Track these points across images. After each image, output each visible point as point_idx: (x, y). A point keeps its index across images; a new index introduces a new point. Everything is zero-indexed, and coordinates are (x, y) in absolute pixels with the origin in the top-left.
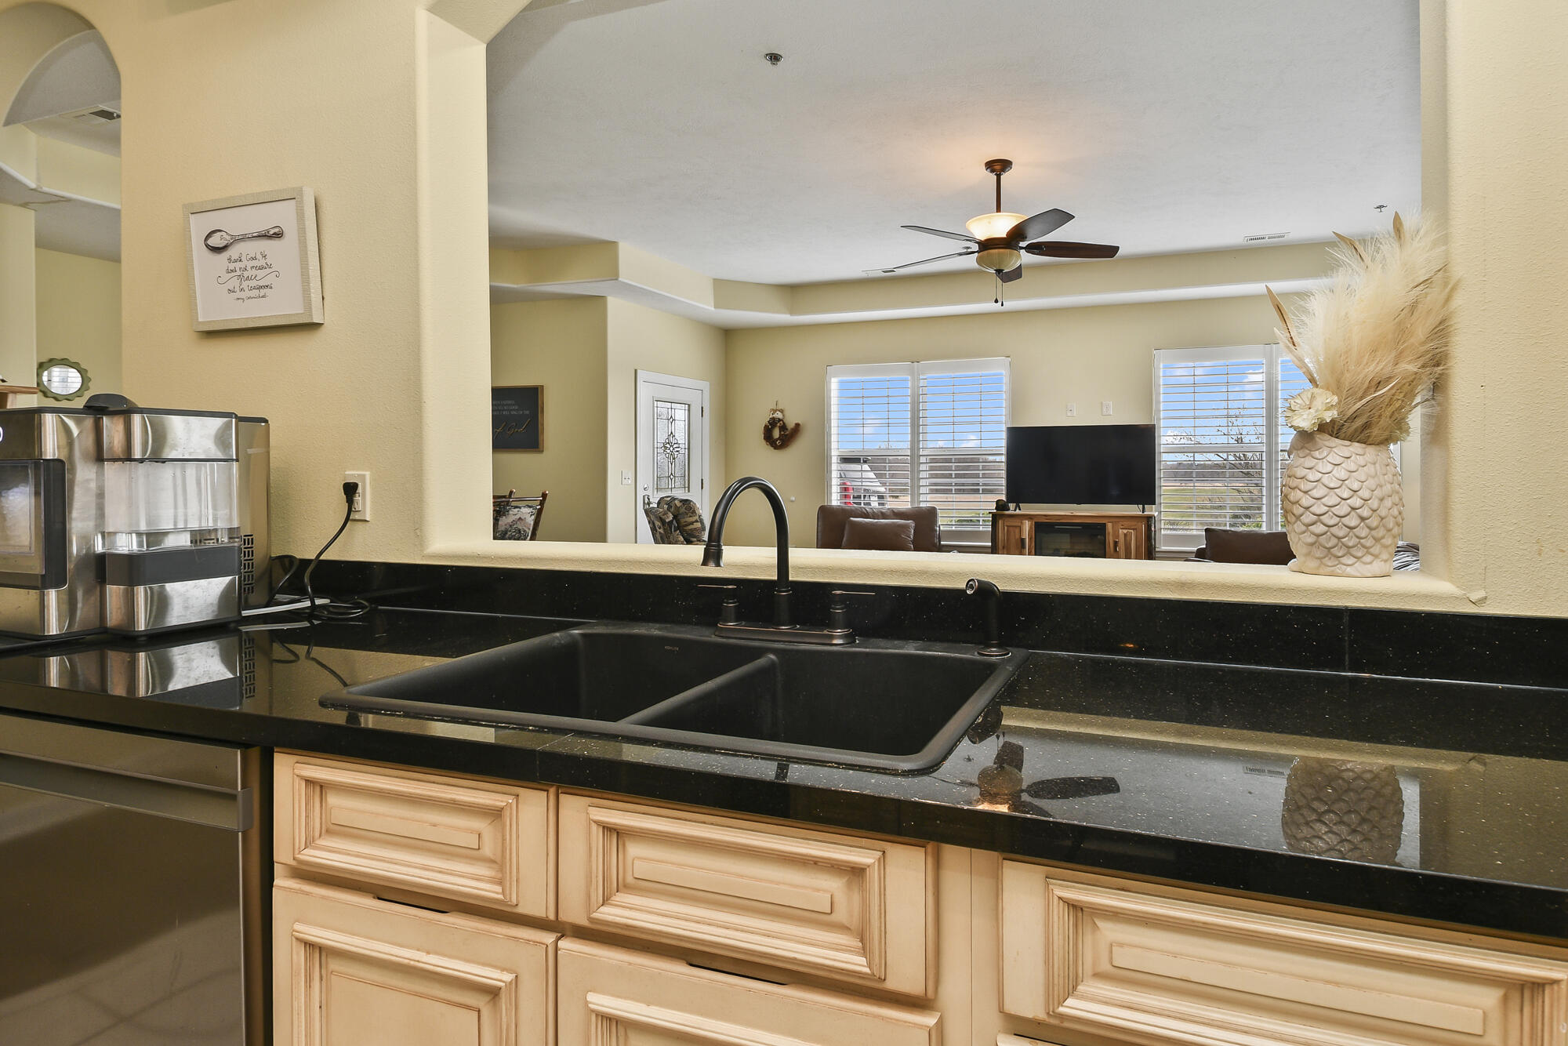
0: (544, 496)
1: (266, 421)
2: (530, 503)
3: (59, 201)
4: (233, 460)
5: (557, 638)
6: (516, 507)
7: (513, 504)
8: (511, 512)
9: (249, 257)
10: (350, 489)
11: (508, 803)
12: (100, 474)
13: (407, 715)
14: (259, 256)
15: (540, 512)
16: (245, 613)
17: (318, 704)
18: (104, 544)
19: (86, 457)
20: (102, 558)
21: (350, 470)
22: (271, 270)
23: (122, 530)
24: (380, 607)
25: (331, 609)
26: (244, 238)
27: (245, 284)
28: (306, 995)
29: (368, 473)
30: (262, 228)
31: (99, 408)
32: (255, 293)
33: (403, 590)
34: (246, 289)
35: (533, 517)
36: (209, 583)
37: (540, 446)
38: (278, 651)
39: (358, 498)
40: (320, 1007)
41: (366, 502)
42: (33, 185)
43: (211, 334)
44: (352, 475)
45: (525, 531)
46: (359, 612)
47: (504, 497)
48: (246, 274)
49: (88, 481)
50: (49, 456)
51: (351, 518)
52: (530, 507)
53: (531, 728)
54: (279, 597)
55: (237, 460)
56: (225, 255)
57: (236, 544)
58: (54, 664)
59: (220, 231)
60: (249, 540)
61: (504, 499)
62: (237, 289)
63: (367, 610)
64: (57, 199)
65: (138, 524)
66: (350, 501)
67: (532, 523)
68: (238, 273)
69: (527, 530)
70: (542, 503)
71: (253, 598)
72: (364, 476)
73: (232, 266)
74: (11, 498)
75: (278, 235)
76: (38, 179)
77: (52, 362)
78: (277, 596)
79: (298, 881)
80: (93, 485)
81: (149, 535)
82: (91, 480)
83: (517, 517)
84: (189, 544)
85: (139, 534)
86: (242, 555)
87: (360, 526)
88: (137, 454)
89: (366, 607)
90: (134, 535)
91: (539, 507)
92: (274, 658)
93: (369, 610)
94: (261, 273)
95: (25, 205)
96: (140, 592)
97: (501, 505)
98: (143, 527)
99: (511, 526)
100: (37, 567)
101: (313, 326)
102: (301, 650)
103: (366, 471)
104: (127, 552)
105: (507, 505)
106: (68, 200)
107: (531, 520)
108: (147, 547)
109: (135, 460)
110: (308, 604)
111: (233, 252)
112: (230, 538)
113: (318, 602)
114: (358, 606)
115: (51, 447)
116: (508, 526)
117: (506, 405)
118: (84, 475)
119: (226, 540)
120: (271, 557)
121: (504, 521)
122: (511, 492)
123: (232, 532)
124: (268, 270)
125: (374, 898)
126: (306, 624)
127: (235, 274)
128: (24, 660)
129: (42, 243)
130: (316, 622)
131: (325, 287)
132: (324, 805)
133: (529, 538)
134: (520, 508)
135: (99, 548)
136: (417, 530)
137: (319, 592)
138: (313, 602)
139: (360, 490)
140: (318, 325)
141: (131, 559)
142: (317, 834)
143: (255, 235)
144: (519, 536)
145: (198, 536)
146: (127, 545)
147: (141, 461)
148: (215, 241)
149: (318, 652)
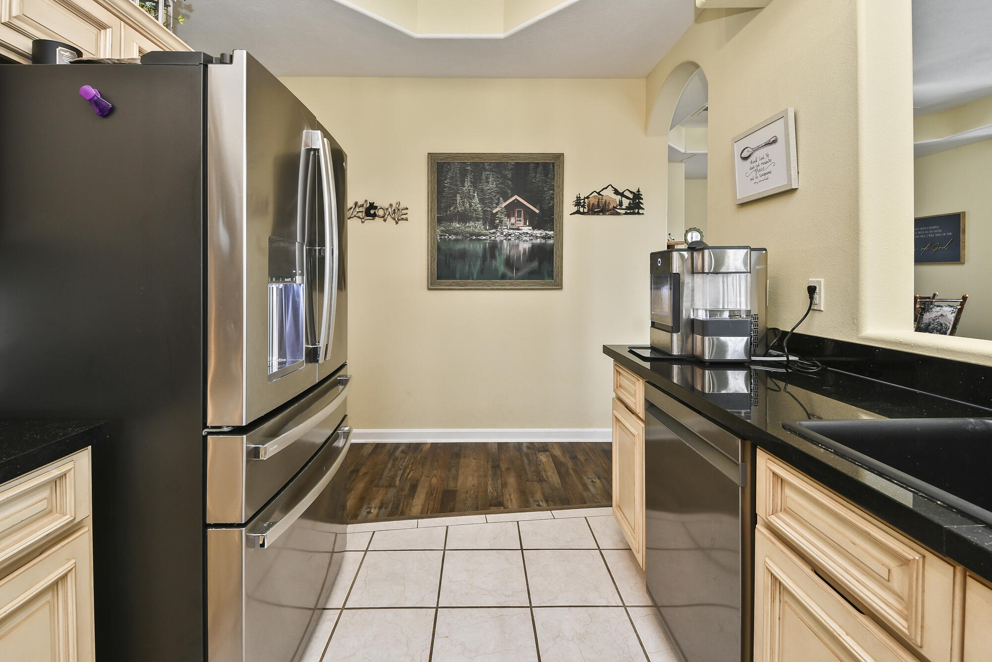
0: (965, 298)
1: (765, 250)
2: (951, 304)
3: (692, 156)
4: (747, 272)
5: (971, 423)
6: (938, 306)
7: (936, 303)
8: (934, 310)
9: (760, 158)
10: (812, 290)
11: (914, 559)
12: (693, 280)
13: (836, 453)
14: (765, 157)
15: (960, 311)
16: (753, 358)
17: (781, 426)
18: (693, 316)
19: (688, 271)
20: (693, 321)
21: (812, 278)
22: (771, 162)
23: (700, 308)
24: (828, 368)
25: (799, 364)
26: (759, 148)
27: (758, 174)
28: (771, 606)
29: (822, 280)
30: (766, 140)
31: (693, 248)
32: (763, 177)
33: (844, 359)
34: (759, 177)
35: (954, 314)
36: (736, 339)
37: (962, 260)
38: (770, 383)
39: (816, 296)
40: (779, 619)
41: (821, 298)
42: (683, 151)
43: (743, 205)
44: (813, 281)
45: (946, 325)
46: (815, 369)
47: (929, 298)
48: (759, 168)
49: (688, 283)
50: (674, 272)
51: (812, 308)
52: (951, 307)
53: (939, 502)
54: (771, 351)
55: (750, 273)
56: (750, 160)
57: (749, 319)
58: (676, 368)
59: (747, 148)
60: (756, 317)
61: (928, 300)
62: (755, 178)
63: (819, 369)
64: (692, 155)
65: (706, 306)
66: (811, 298)
67: (953, 319)
68: (755, 168)
69: (948, 324)
70: (962, 304)
71: (758, 351)
72: (820, 281)
73: (752, 166)
74: (663, 290)
75: (775, 142)
76: (686, 148)
77: (691, 230)
78: (770, 351)
79: (769, 532)
80: (690, 285)
81: (710, 311)
82: (690, 283)
83: (940, 314)
84: (728, 317)
85: (706, 310)
86: (753, 325)
87: (817, 313)
88: (706, 271)
89: (818, 366)
90: (704, 311)
91: (960, 307)
92: (768, 386)
93: (821, 369)
94: (766, 166)
95: (681, 161)
96: (706, 338)
97: (923, 305)
98: (708, 307)
99: (934, 320)
100: (669, 322)
101: (793, 191)
102: (782, 384)
103: (821, 278)
104: (701, 319)
105: (931, 304)
106: (695, 154)
107: (952, 317)
108: (710, 317)
109: (705, 273)
110: (785, 359)
111: (752, 158)
112: (746, 316)
113: (791, 358)
114: (815, 365)
115: (676, 267)
116: (931, 320)
117: (931, 230)
118: (687, 279)
119: (745, 317)
120: (767, 328)
121: (927, 317)
122: (935, 295)
123: (748, 313)
124: (770, 163)
125: (812, 570)
126: (784, 371)
127: (753, 170)
128: (666, 364)
129: (688, 177)
130: (790, 371)
131: (800, 165)
132: (783, 492)
133: (949, 332)
134: (942, 307)
135: (692, 317)
136: (855, 321)
137: (792, 352)
138: (788, 358)
139: (817, 290)
140: (796, 189)
141: (703, 323)
142: (779, 509)
143: (763, 145)
144: (941, 330)
145: (732, 313)
146: (702, 316)
147: (708, 273)
148: (745, 154)
149: (791, 388)
